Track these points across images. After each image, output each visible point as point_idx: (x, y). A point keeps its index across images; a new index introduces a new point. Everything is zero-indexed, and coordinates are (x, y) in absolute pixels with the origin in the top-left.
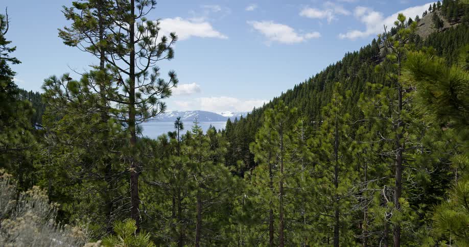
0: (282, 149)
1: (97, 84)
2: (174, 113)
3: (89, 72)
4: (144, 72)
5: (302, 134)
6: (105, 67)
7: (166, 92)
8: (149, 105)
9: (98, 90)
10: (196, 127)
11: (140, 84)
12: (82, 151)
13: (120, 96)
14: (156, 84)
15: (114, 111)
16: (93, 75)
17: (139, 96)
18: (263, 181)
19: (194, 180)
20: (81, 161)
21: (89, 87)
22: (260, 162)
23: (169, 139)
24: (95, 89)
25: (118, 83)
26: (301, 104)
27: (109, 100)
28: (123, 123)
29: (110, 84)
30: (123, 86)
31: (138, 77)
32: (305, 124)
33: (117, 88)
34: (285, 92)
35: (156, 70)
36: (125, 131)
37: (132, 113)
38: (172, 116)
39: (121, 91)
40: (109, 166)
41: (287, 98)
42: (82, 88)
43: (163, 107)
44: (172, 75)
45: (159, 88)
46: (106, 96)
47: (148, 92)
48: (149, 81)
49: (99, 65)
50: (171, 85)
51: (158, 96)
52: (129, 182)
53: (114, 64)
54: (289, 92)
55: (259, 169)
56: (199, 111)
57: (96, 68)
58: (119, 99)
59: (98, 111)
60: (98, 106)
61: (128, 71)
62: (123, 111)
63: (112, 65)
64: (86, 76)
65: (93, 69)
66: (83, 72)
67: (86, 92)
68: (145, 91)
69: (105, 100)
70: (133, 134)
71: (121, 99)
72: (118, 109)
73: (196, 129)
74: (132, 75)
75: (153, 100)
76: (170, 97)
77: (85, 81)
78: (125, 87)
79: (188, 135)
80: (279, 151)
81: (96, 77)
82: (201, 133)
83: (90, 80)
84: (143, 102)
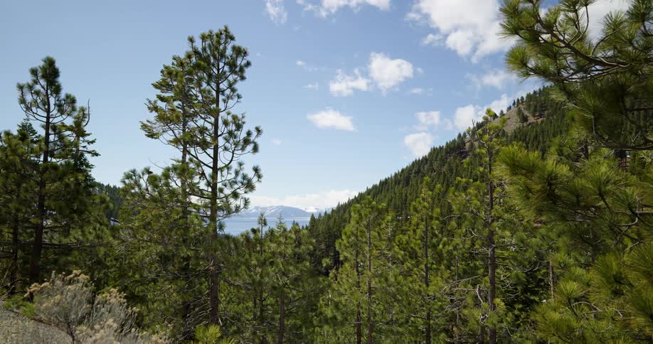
0: (370, 247)
1: (178, 178)
2: (257, 208)
3: (171, 166)
4: (228, 167)
5: (390, 230)
6: (187, 160)
7: (249, 186)
8: (232, 200)
9: (180, 184)
10: (281, 223)
11: (223, 179)
12: (160, 248)
13: (201, 190)
14: (239, 179)
15: (195, 206)
16: (175, 168)
17: (221, 190)
18: (350, 281)
19: (277, 279)
20: (157, 258)
21: (170, 181)
22: (346, 259)
23: (252, 236)
24: (176, 183)
25: (200, 178)
26: (387, 199)
27: (191, 194)
28: (205, 219)
29: (191, 178)
30: (205, 180)
31: (222, 171)
32: (392, 220)
33: (198, 183)
34: (370, 187)
35: (241, 164)
36: (207, 228)
37: (214, 208)
38: (254, 211)
39: (203, 185)
40: (188, 265)
41: (372, 193)
42: (163, 182)
43: (246, 202)
44: (256, 170)
45: (242, 183)
46: (187, 190)
47: (231, 186)
48: (233, 175)
49: (181, 159)
50: (255, 180)
51: (241, 191)
52: (208, 281)
53: (197, 158)
54: (375, 187)
55: (346, 268)
56: (282, 206)
57: (178, 161)
58: (201, 194)
59: (178, 207)
60: (178, 201)
61: (211, 165)
62: (206, 206)
63: (195, 159)
64: (168, 169)
65: (175, 163)
66: (165, 166)
67: (166, 186)
68: (228, 185)
69: (186, 195)
70: (215, 230)
71: (202, 194)
72: (199, 204)
73: (280, 225)
74: (215, 169)
75: (235, 195)
76: (254, 192)
77: (166, 175)
78: (208, 181)
79: (272, 232)
80: (367, 248)
81: (178, 171)
82: (285, 230)
83: (172, 174)
84: (226, 197)
